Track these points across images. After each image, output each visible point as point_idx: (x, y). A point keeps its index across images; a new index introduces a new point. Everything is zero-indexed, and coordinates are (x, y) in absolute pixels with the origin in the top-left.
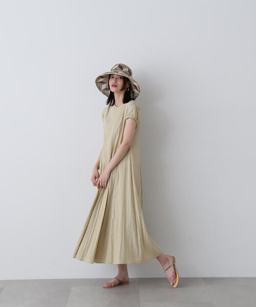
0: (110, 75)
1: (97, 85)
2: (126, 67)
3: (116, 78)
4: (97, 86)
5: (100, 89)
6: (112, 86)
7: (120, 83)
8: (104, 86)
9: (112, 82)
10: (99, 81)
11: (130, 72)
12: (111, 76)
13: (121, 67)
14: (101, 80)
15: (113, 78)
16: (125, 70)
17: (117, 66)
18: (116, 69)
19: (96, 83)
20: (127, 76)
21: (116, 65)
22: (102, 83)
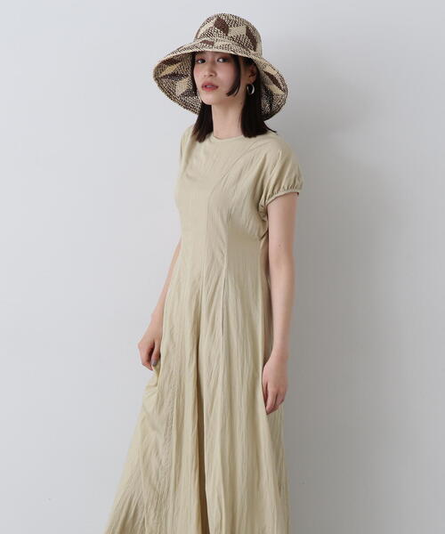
0: (194, 54)
1: (160, 85)
2: (237, 21)
3: (213, 63)
4: (163, 89)
5: (170, 94)
6: (205, 86)
7: (225, 74)
8: (182, 86)
9: (201, 74)
10: (164, 74)
11: (252, 38)
12: (197, 57)
13: (222, 24)
14: (170, 70)
15: (203, 61)
16: (234, 31)
17: (211, 24)
18: (209, 33)
19: (156, 79)
20: (241, 53)
21: (208, 20)
22: (175, 76)
